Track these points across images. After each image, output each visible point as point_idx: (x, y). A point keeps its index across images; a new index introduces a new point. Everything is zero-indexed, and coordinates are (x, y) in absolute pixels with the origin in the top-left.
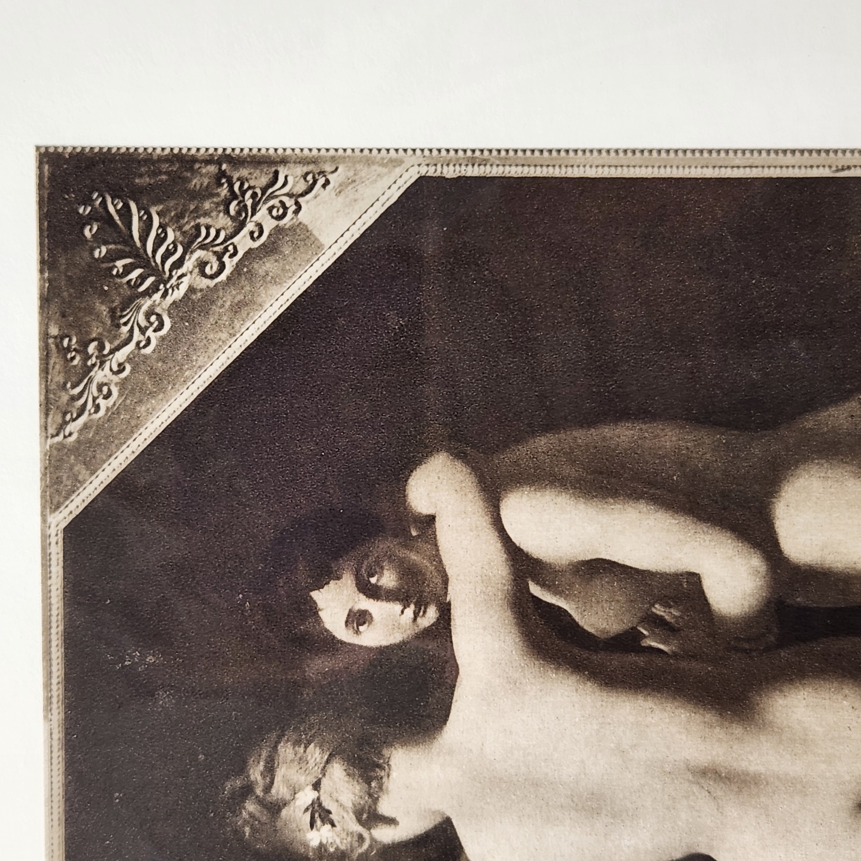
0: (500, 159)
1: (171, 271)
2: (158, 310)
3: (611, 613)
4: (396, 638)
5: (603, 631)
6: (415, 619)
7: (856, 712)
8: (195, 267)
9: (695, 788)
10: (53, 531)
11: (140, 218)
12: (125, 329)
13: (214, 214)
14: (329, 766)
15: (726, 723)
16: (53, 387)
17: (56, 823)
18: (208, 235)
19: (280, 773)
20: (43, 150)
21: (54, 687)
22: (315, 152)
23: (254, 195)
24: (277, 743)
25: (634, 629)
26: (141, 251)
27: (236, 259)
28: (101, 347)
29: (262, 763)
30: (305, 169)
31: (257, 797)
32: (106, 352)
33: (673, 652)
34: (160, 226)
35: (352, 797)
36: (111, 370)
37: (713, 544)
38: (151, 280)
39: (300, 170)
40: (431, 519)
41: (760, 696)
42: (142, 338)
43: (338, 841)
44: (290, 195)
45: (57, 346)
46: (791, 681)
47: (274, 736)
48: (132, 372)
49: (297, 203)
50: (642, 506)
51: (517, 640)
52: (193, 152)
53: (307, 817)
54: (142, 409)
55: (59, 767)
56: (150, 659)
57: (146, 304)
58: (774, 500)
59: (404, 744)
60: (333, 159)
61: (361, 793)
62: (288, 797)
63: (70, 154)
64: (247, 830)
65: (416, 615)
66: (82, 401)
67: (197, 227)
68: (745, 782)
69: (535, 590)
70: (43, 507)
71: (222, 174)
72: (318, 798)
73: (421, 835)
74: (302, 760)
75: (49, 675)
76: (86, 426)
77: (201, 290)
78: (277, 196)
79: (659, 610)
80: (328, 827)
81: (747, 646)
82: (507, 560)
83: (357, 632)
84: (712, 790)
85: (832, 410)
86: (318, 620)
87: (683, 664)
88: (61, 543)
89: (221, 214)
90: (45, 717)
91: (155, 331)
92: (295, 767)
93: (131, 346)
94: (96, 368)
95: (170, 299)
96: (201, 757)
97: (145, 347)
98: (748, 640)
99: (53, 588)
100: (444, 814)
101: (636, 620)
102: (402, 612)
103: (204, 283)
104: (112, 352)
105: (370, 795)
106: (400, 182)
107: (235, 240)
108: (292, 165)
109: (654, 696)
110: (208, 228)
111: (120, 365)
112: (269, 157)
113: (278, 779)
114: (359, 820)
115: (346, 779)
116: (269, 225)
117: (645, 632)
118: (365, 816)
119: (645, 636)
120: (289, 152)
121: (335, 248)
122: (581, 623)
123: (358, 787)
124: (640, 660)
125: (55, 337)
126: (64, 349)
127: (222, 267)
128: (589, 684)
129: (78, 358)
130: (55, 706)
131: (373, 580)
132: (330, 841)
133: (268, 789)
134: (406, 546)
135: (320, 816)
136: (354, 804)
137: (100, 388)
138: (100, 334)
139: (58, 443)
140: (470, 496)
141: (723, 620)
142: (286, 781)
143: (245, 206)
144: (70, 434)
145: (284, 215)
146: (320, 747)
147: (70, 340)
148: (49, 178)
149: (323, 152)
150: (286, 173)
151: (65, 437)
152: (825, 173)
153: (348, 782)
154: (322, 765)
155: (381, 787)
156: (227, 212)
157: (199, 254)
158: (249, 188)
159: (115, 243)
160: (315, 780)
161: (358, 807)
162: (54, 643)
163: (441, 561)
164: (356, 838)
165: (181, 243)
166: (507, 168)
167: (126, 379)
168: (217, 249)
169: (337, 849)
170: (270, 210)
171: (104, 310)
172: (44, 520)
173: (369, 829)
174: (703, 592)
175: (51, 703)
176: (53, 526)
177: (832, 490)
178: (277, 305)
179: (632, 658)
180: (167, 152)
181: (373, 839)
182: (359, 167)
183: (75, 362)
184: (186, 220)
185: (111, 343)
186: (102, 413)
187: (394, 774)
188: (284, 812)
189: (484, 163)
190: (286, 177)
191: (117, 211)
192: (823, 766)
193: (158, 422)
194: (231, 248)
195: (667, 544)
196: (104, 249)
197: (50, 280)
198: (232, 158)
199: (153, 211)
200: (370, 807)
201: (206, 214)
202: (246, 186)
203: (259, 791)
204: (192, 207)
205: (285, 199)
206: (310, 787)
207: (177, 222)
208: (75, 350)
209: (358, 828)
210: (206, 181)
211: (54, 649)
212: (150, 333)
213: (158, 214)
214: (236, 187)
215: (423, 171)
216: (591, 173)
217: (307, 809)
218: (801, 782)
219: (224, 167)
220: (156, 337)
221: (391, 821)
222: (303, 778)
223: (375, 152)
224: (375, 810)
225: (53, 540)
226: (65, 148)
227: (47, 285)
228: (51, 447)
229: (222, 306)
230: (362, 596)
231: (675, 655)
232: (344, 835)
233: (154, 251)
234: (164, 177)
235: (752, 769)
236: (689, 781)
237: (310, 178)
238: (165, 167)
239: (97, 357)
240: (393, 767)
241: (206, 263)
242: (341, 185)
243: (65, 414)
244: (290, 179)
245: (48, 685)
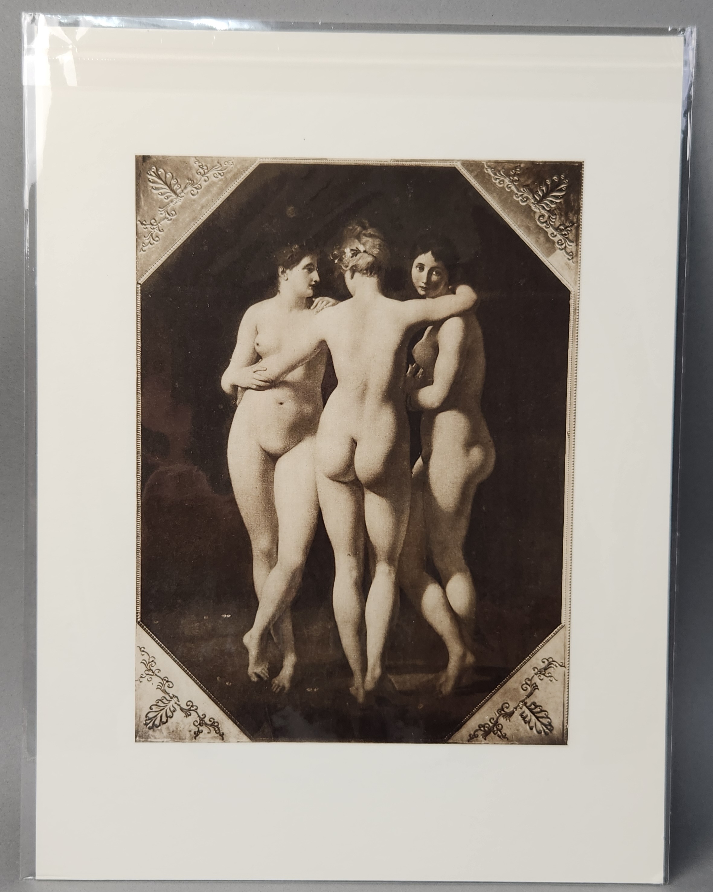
0: (575, 319)
1: (541, 206)
2: (528, 201)
3: (420, 354)
4: (414, 280)
5: (415, 352)
6: (420, 287)
7: (384, 438)
8: (542, 214)
9: (360, 382)
10: (454, 163)
11: (559, 196)
12: (522, 190)
13: (560, 221)
14: (372, 257)
15: (382, 393)
16: (503, 164)
17: (356, 162)
18: (553, 219)
19: (370, 240)
20: (583, 163)
21: (402, 163)
22: (579, 256)
23: (565, 235)
24: (380, 238)
25: (415, 362)
26: (548, 196)
27: (544, 228)
28: (516, 181)
29: (373, 233)
30: (574, 253)
31: (362, 231)
32: (514, 183)
33: (407, 375)
34: (556, 203)
35: (361, 264)
36: (508, 185)
37: (443, 390)
38: (538, 199)
39: (574, 250)
40: (454, 293)
41: (391, 405)
42: (519, 195)
43: (346, 259)
44: (565, 247)
45: (517, 166)
46: (396, 416)
47: (382, 237)
48: (508, 192)
49: (562, 249)
50: (456, 366)
51: (412, 322)
52: (581, 214)
53: (355, 248)
54: (495, 195)
55: (375, 163)
56: (410, 196)
57: (530, 197)
58: (457, 411)
59: (378, 282)
60: (577, 262)
61: (362, 267)
62: (362, 242)
63: (581, 173)
64: (351, 228)
65: (422, 287)
66: (498, 174)
67: (556, 215)
68: (362, 399)
69: (429, 328)
70: (463, 161)
71: (573, 224)
72: (361, 252)
73: (347, 288)
74: (374, 247)
75: (406, 161)
76: (490, 175)
77: (534, 216)
78: (565, 242)
79: (421, 370)
80: (351, 255)
81: (408, 401)
82: (439, 319)
83: (417, 267)
84: (360, 387)
85: (487, 431)
86: (421, 254)
87: (402, 379)
88: (450, 166)
89: (559, 223)
90: (392, 160)
91: (521, 200)
92: (372, 245)
93: (516, 191)
94: (509, 180)
95: (532, 205)
96: (376, 212)
97: (516, 196)
98: (410, 401)
99: (435, 163)
100: (354, 295)
101: (418, 363)
102: (423, 283)
103: (537, 217)
104: (515, 185)
105: (361, 270)
106: (569, 285)
107: (551, 228)
108: (575, 248)
109: (392, 369)
110: (555, 219)
111: (510, 187)
112: (578, 240)
113: (368, 239)
114: (352, 266)
115: (367, 262)
116: (556, 239)
117: (413, 366)
118: (354, 268)
119: (412, 365)
120: (580, 247)
121: (547, 262)
122: (417, 344)
123: (364, 266)
124: (404, 364)
125: (520, 166)
126: (516, 169)
127: (543, 223)
128: (397, 346)
129: (513, 173)
130: (395, 163)
131: (434, 273)
132: (346, 256)
133: (365, 235)
134: (445, 285)
135: (354, 253)
136: (358, 265)
137: (503, 181)
138: (521, 181)
139: (484, 166)
140: (462, 307)
141: (418, 392)
142: (367, 241)
143: (562, 232)
144: (487, 170)
145: (559, 245)
146: (378, 254)
147: (519, 171)
148: (573, 165)
149: (579, 258)
150: (573, 246)
151: (486, 168)
152: (567, 430)
153: (366, 263)
154: (372, 254)
155: (364, 274)
156: (560, 225)
157: (547, 216)
158: (568, 233)
159: (551, 187)
160: (367, 251)
161: (357, 266)
162: (416, 163)
163: (440, 296)
164: (347, 265)
165: (550, 210)
166: (572, 321)
167: (505, 190)
168: (548, 222)
169: (343, 258)
170: (561, 240)
171: (529, 182)
172: (458, 161)
173: (350, 269)
174: (427, 386)
175: (396, 161)
176: (456, 163)
177: (460, 431)
178: (528, 242)
179: (405, 361)
180: (581, 205)
181: (346, 271)
182: (574, 271)
183: (511, 173)
184: (558, 211)
185: (518, 185)
186: (494, 181)
187: (368, 278)
188: (356, 241)
189: (575, 313)
190: (571, 246)
191: (562, 188)
192: (366, 426)
193: (490, 200)
194: (548, 226)
195: (443, 374)
196: (549, 183)
197: (539, 165)
198: (578, 228)
199: (561, 200)
200: (357, 270)
201: (560, 218)
202: (569, 232)
203: (364, 232)
204: (562, 213)
205: (564, 245)
206: (365, 250)
207: (557, 208)
208: (515, 173)
209: (350, 266)
210: (571, 218)
211: (414, 163)
212: (520, 198)
213: (561, 202)
214: (569, 229)
215: (572, 293)
216: (570, 350)
217: (357, 248)
218: (361, 418)
219: (576, 225)
220: (519, 200)
221: (352, 277)
222: (368, 247)
223: (579, 276)
224: (356, 272)
225: (451, 164)
226: (583, 171)
227: (538, 163)
228: (483, 163)
229: (529, 223)
230: (429, 269)
231: (406, 376)
232: (348, 261)
233: (548, 200)
234: (572, 204)
235: (366, 402)
236: (363, 380)
237: (571, 254)
238: (576, 204)
239: (513, 180)
240: (371, 278)
241: (543, 218)
242: (568, 264)
243: (494, 169)
244: (571, 247)
245: (402, 160)
